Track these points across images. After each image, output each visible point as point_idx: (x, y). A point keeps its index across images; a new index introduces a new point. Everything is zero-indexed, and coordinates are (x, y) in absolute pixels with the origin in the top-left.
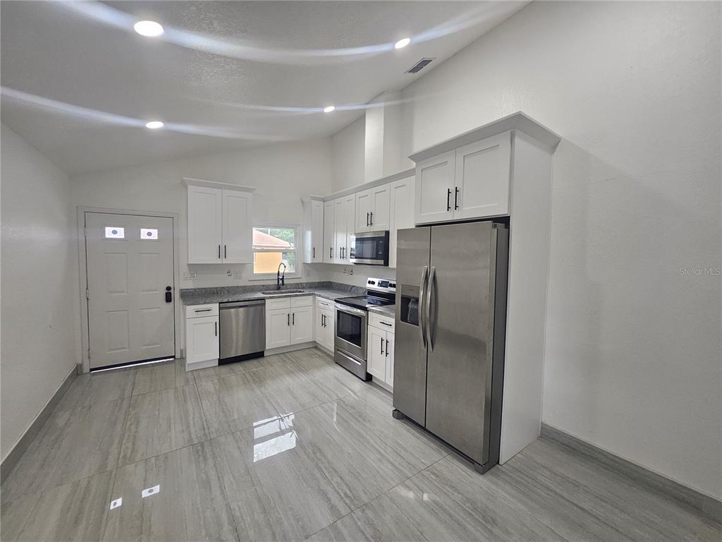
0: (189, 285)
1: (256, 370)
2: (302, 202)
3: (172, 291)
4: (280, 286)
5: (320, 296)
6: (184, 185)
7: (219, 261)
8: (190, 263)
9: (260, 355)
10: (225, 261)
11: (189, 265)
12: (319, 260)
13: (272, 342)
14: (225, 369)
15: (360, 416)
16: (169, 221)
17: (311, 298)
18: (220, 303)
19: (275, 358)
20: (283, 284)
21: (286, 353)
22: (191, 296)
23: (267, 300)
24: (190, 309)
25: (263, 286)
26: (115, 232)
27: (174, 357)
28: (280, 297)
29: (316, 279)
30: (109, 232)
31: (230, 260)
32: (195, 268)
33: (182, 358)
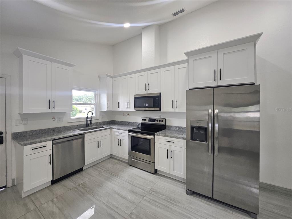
0: (21, 129)
1: (83, 182)
2: (99, 77)
3: (4, 135)
4: (89, 125)
5: (116, 129)
7: (49, 111)
9: (80, 171)
10: (53, 111)
11: (22, 114)
12: (110, 109)
13: (88, 160)
17: (109, 130)
18: (53, 140)
19: (91, 170)
20: (91, 123)
21: (95, 165)
23: (86, 135)
25: (77, 125)
27: (5, 187)
28: (93, 132)
29: (106, 119)
31: (57, 110)
32: (25, 117)
33: (14, 185)
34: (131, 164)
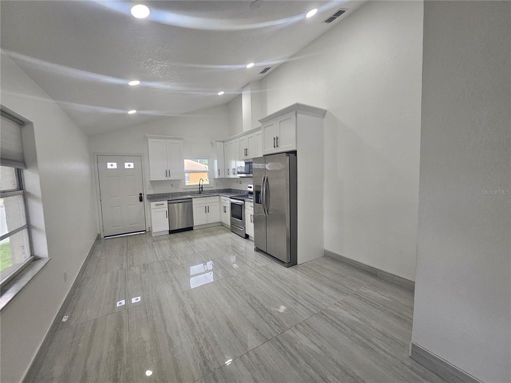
0: (151, 192)
2: (212, 144)
3: (142, 196)
4: (201, 191)
5: (223, 196)
6: (146, 138)
7: (166, 179)
8: (151, 180)
9: (191, 229)
10: (169, 179)
11: (151, 181)
12: (222, 176)
13: (196, 222)
14: (172, 236)
16: (139, 158)
17: (218, 197)
18: (168, 201)
19: (199, 231)
20: (202, 191)
21: (204, 228)
22: (153, 198)
23: (194, 199)
24: (153, 204)
25: (191, 192)
26: (112, 165)
27: (145, 231)
28: (200, 197)
29: (221, 187)
30: (109, 165)
31: (171, 178)
32: (154, 183)
33: (149, 231)
34: (233, 231)
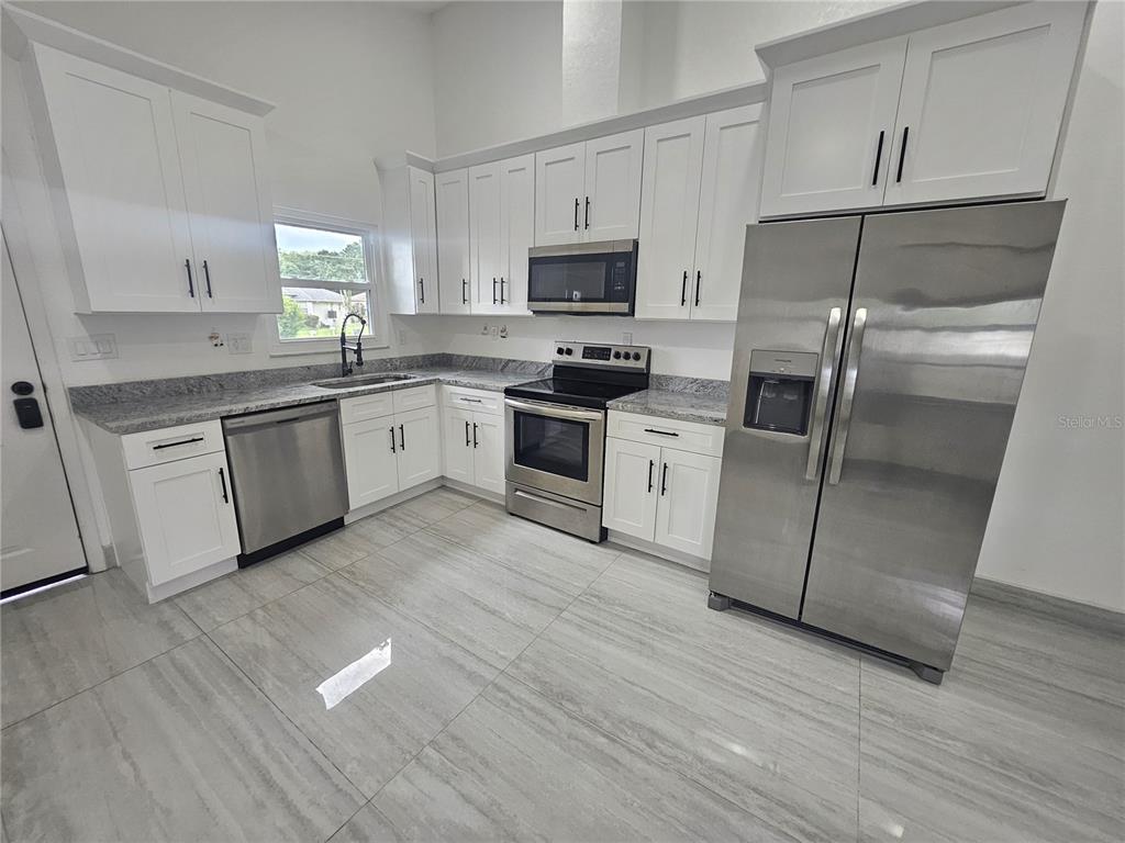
1: (348, 563)
3: (38, 395)
4: (349, 366)
7: (191, 306)
9: (337, 526)
10: (209, 306)
11: (88, 317)
12: (431, 308)
13: (361, 494)
15: (654, 622)
17: (432, 387)
18: (222, 418)
19: (373, 525)
20: (360, 362)
21: (385, 511)
23: (344, 404)
24: (136, 446)
25: (309, 368)
27: (85, 570)
28: (370, 392)
31: (221, 303)
33: (112, 567)
34: (516, 511)
